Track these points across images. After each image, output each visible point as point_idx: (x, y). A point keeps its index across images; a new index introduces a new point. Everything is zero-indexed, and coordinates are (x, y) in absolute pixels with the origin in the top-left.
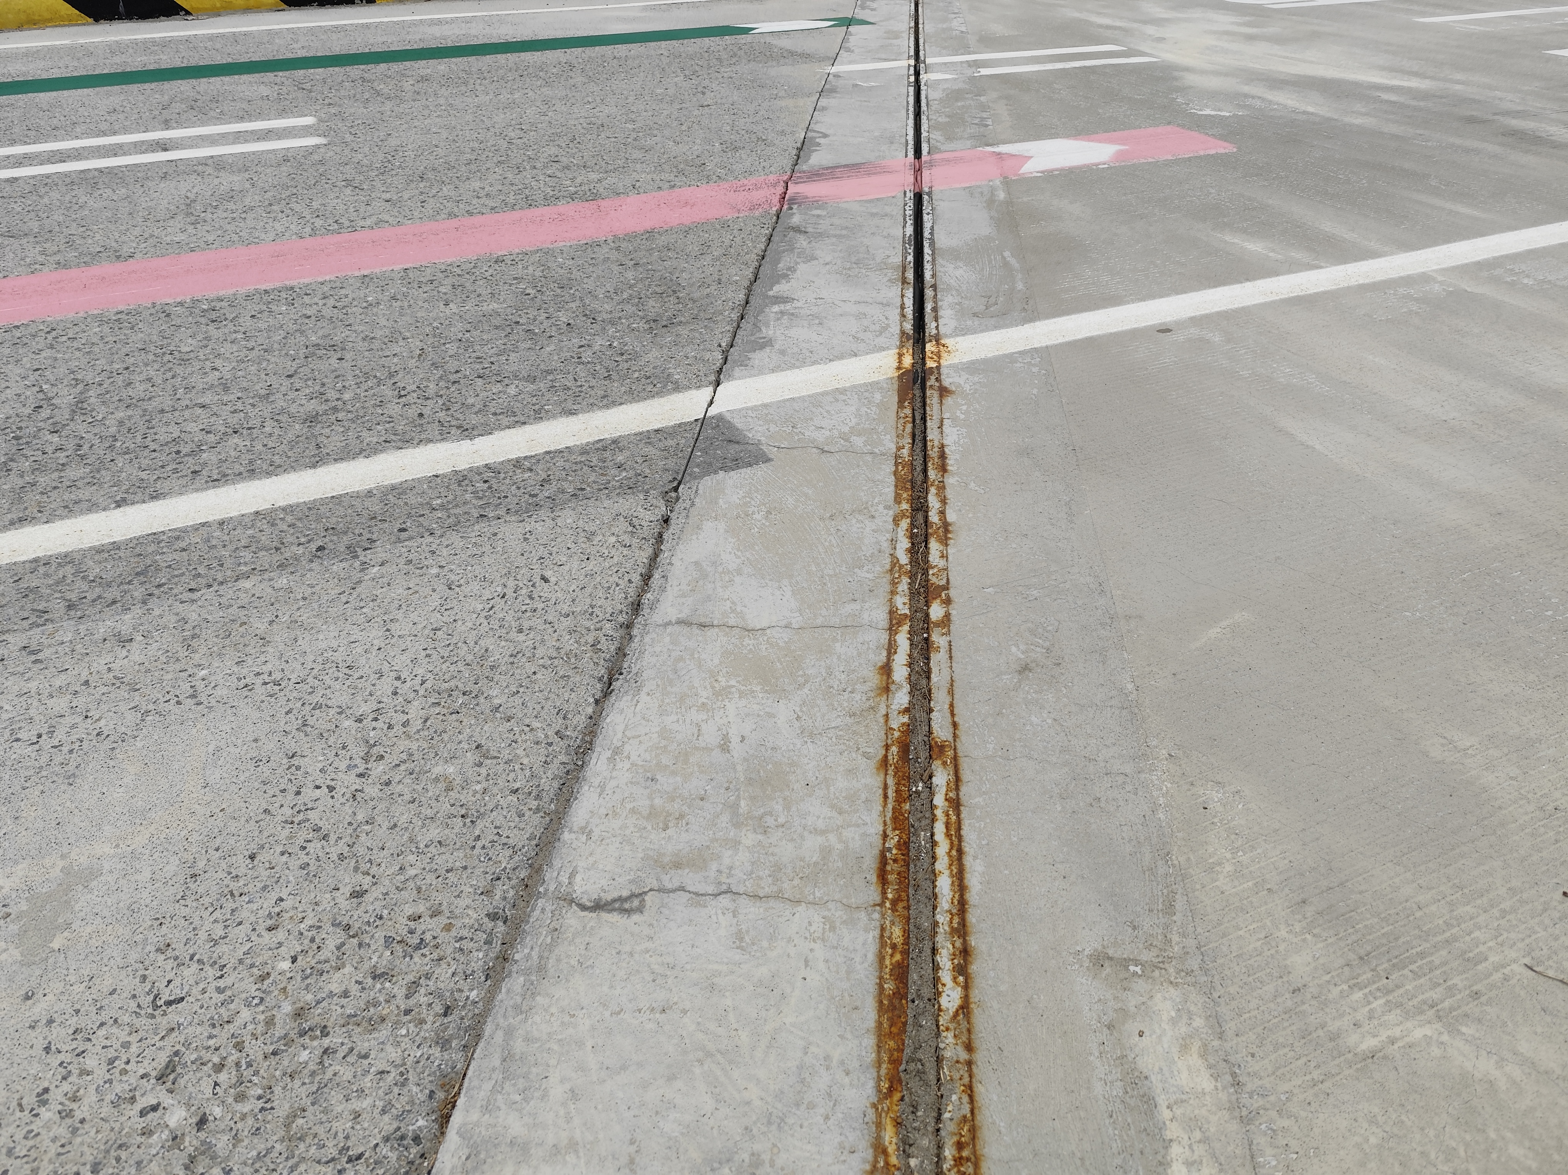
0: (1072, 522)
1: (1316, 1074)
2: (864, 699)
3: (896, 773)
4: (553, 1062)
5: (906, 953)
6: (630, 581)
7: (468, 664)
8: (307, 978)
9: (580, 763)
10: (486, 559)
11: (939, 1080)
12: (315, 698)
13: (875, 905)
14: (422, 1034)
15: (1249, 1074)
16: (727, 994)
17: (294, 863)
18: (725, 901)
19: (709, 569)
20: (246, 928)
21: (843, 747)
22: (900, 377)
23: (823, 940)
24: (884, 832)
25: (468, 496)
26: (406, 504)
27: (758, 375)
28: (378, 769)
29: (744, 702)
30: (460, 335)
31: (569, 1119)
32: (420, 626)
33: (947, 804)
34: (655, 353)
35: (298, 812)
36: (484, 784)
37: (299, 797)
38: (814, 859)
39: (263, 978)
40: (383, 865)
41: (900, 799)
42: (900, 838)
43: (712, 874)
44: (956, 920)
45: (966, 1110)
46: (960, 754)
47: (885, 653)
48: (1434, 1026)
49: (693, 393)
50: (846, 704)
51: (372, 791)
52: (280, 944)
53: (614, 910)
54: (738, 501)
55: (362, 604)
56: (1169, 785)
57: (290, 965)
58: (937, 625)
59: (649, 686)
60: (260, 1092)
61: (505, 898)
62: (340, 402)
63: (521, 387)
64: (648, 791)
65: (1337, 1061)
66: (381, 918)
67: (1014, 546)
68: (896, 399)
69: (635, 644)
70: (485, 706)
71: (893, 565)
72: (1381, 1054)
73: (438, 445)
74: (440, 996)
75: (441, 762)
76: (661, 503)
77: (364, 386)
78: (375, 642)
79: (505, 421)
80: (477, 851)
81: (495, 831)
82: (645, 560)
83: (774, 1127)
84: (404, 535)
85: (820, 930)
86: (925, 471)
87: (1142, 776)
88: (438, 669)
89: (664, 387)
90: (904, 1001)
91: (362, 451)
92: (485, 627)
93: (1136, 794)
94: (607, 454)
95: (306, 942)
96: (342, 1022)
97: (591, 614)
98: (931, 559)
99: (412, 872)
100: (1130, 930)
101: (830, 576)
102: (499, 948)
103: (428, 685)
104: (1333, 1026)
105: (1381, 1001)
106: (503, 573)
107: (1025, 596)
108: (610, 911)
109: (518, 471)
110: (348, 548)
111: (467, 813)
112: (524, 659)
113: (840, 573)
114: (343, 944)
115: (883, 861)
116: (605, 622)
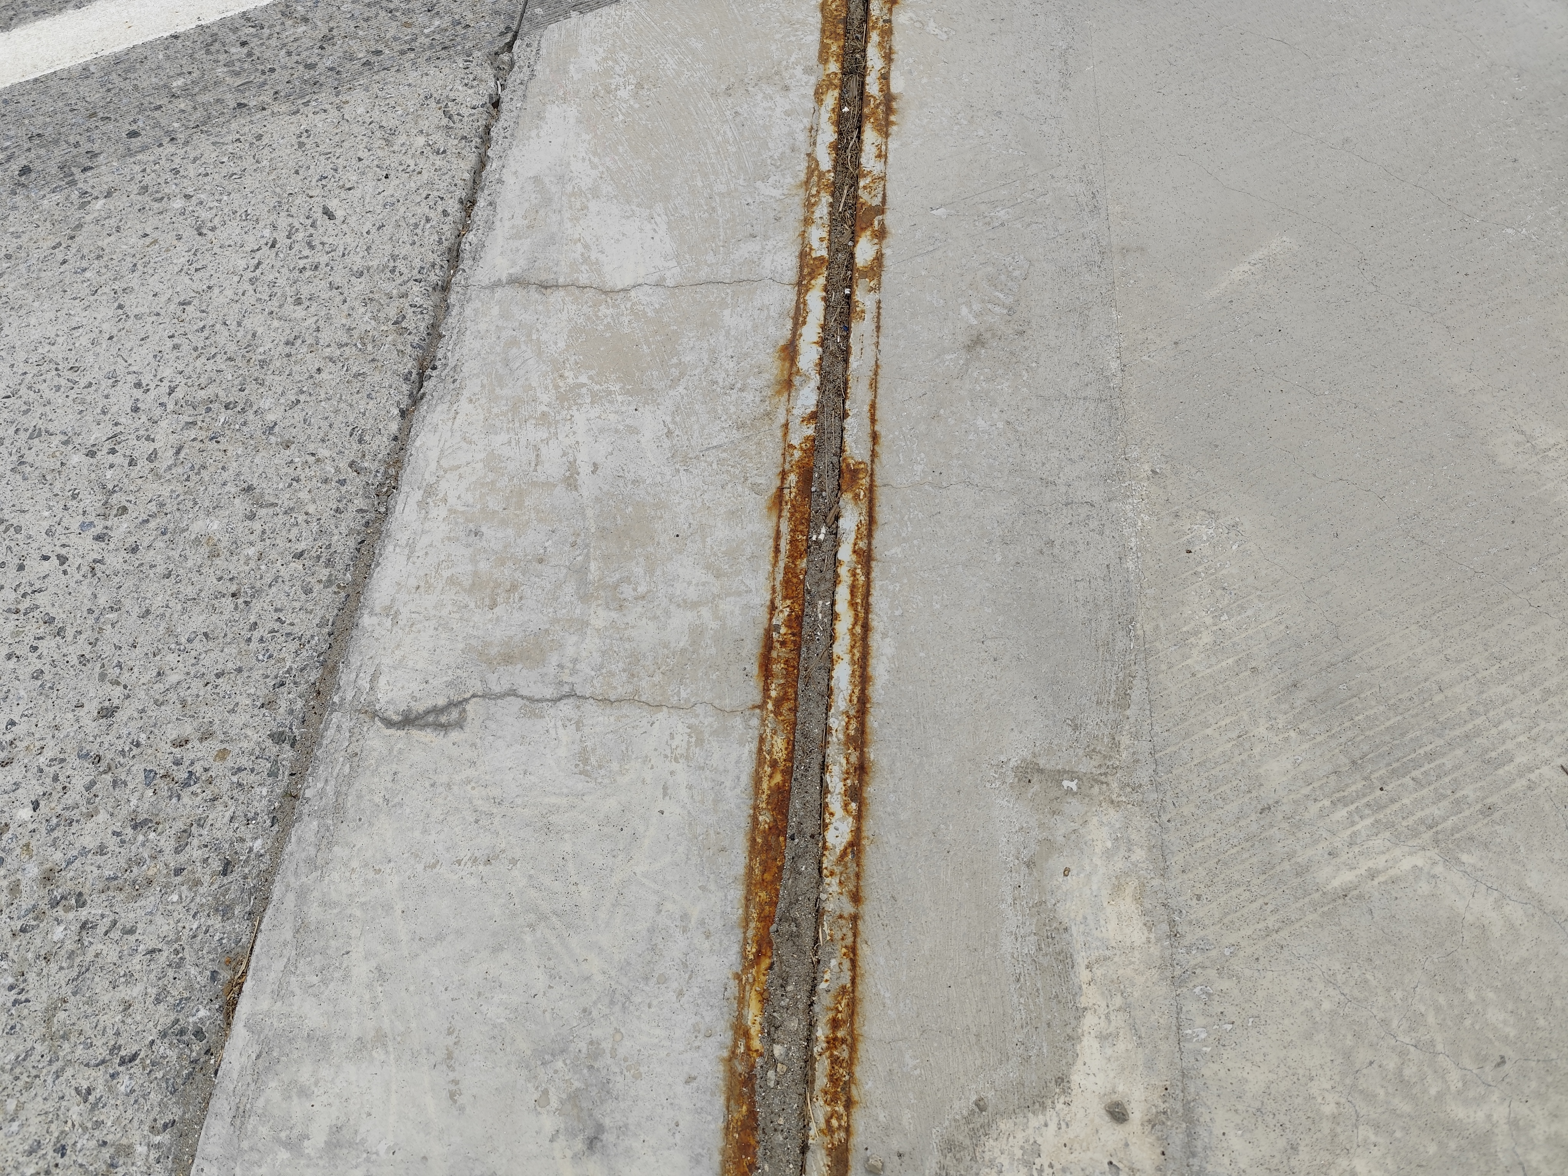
0: (1065, 87)
1: (1271, 921)
2: (758, 399)
3: (792, 515)
4: (355, 933)
5: (788, 772)
6: (445, 213)
7: (230, 359)
8: (53, 830)
9: (383, 510)
10: (248, 181)
11: (816, 941)
12: (31, 421)
13: (754, 707)
14: (198, 899)
15: (1190, 922)
16: (566, 836)
17: (25, 672)
18: (566, 708)
19: (554, 189)
21: (726, 477)
23: (687, 758)
24: (772, 602)
25: (220, 71)
26: (136, 87)
28: (121, 527)
29: (597, 410)
31: (375, 1006)
32: (163, 299)
33: (854, 558)
35: (24, 595)
36: (259, 546)
37: (23, 573)
38: (682, 644)
40: (136, 670)
41: (794, 556)
42: (792, 610)
43: (551, 670)
44: (854, 725)
45: (846, 980)
46: (878, 481)
47: (789, 324)
48: (1428, 854)
50: (733, 409)
51: (115, 561)
52: (17, 785)
53: (427, 725)
54: (596, 67)
55: (85, 264)
56: (1146, 518)
57: (31, 813)
58: (864, 273)
59: (472, 387)
60: (11, 980)
61: (291, 712)
64: (471, 550)
65: (1298, 905)
66: (138, 745)
67: (981, 133)
69: (452, 320)
70: (255, 425)
71: (810, 172)
72: (1355, 893)
74: (218, 849)
75: (202, 514)
76: (489, 74)
78: (105, 327)
80: (254, 645)
81: (276, 616)
82: (466, 176)
83: (617, 1008)
84: (136, 143)
85: (684, 744)
86: (866, 1)
87: (1114, 505)
88: (190, 368)
90: (781, 839)
92: (250, 297)
93: (1101, 533)
95: (49, 781)
96: (100, 886)
98: (863, 160)
99: (173, 678)
100: (1069, 730)
101: (721, 195)
102: (286, 780)
103: (179, 394)
104: (1302, 858)
105: (1368, 821)
106: (272, 205)
107: (987, 219)
108: (423, 727)
109: (289, 22)
110: (61, 168)
111: (239, 590)
112: (305, 349)
113: (736, 190)
114: (93, 783)
115: (768, 645)
116: (412, 283)
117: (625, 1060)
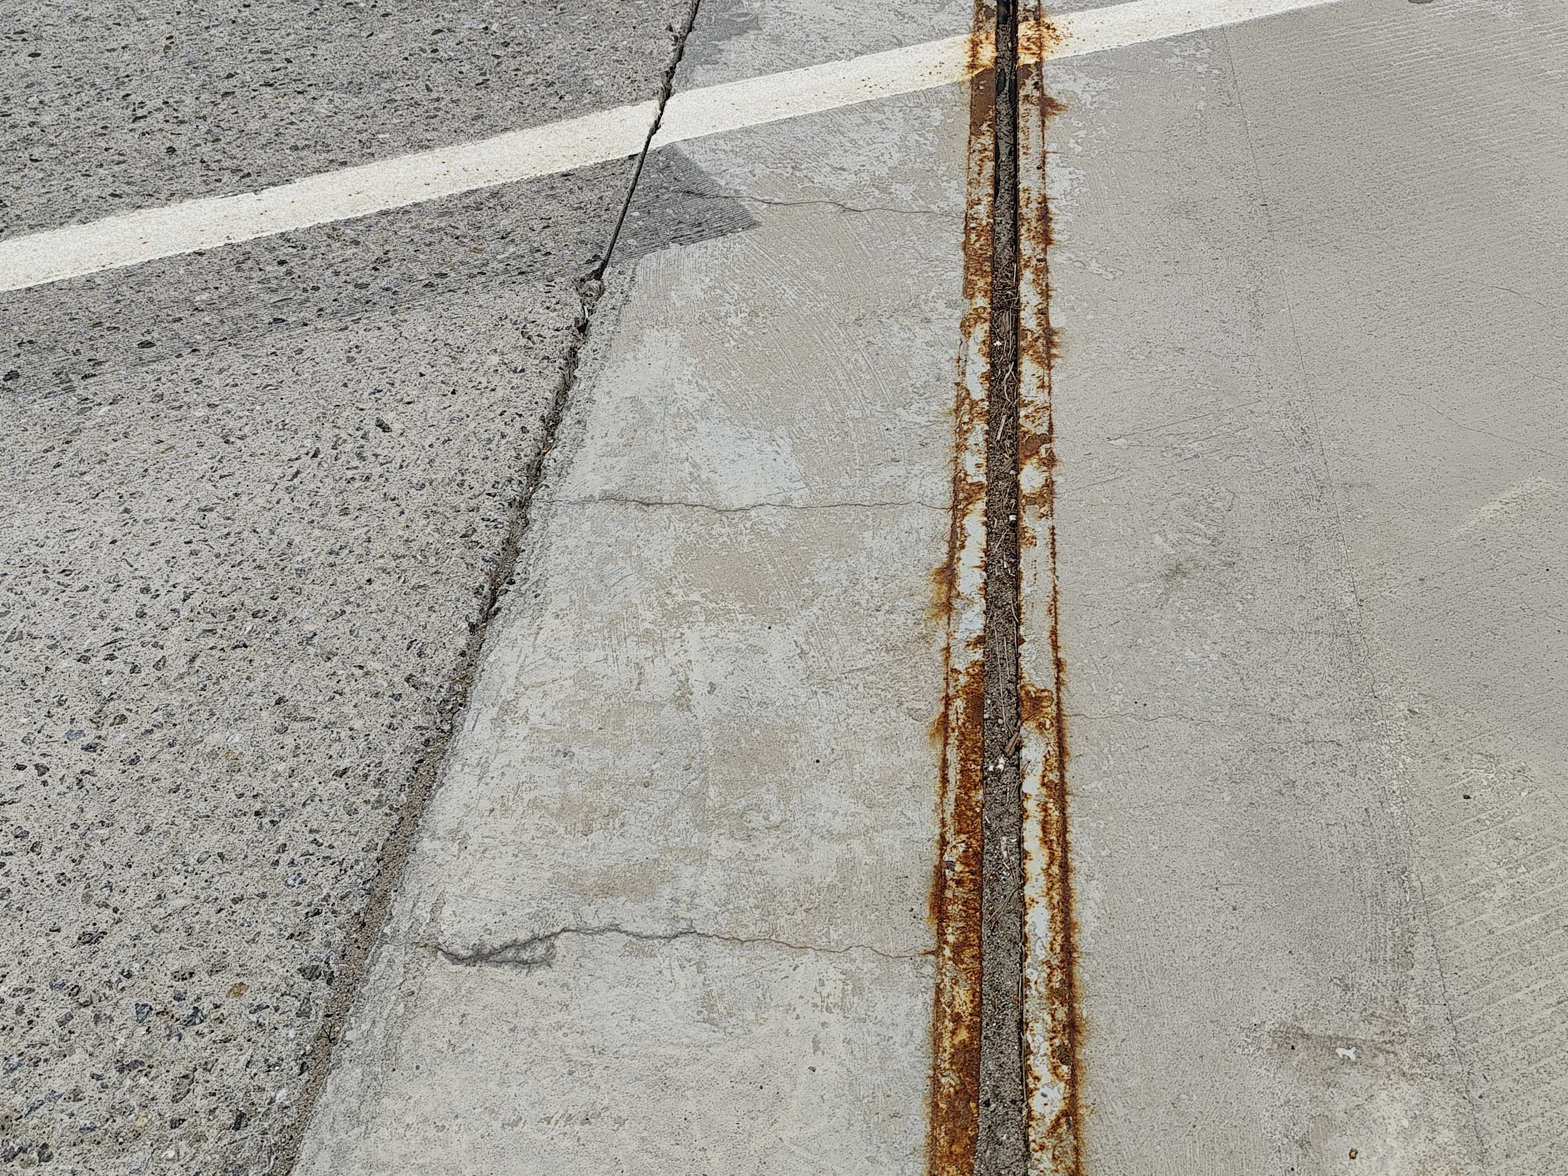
0: (1259, 327)
2: (910, 622)
3: (961, 743)
5: (976, 1029)
6: (524, 430)
7: (259, 567)
8: (13, 1070)
9: (447, 727)
10: (285, 392)
12: (10, 624)
13: (927, 953)
14: (200, 1157)
16: (689, 1093)
18: (684, 946)
19: (655, 410)
21: (876, 701)
22: (974, 82)
23: (843, 1008)
24: (942, 836)
25: (253, 288)
26: (151, 300)
27: (736, 78)
28: (118, 738)
29: (712, 629)
30: (233, 13)
32: (179, 505)
33: (1044, 791)
34: (561, 42)
36: (292, 762)
38: (828, 880)
40: (130, 891)
41: (967, 785)
42: (969, 846)
43: (664, 904)
44: (1058, 976)
46: (1067, 711)
47: (945, 548)
49: (627, 110)
51: (109, 773)
53: (505, 962)
54: (701, 294)
55: (83, 468)
56: (1408, 760)
58: (1032, 500)
59: (560, 602)
61: (328, 944)
62: (35, 129)
63: (337, 102)
64: (558, 772)
66: (129, 976)
67: (1162, 368)
68: (967, 119)
69: (534, 534)
71: (960, 402)
73: (202, 201)
74: (228, 1098)
75: (220, 726)
76: (574, 299)
77: (75, 102)
78: (107, 530)
79: (312, 159)
80: (281, 869)
81: (311, 837)
82: (548, 395)
84: (148, 353)
85: (838, 992)
86: (1015, 242)
87: (1365, 745)
88: (211, 575)
89: (578, 99)
90: (972, 1105)
91: (75, 211)
92: (287, 505)
93: (1354, 774)
94: (483, 216)
95: (10, 1013)
96: (73, 1138)
97: (461, 484)
98: (1023, 390)
99: (178, 902)
100: (1339, 992)
101: (856, 420)
102: (320, 1021)
103: (195, 600)
106: (315, 415)
107: (1178, 451)
108: (498, 964)
109: (336, 245)
110: (57, 375)
111: (264, 809)
112: (352, 559)
113: (873, 416)
114: (68, 1017)
115: (940, 883)
116: (484, 496)
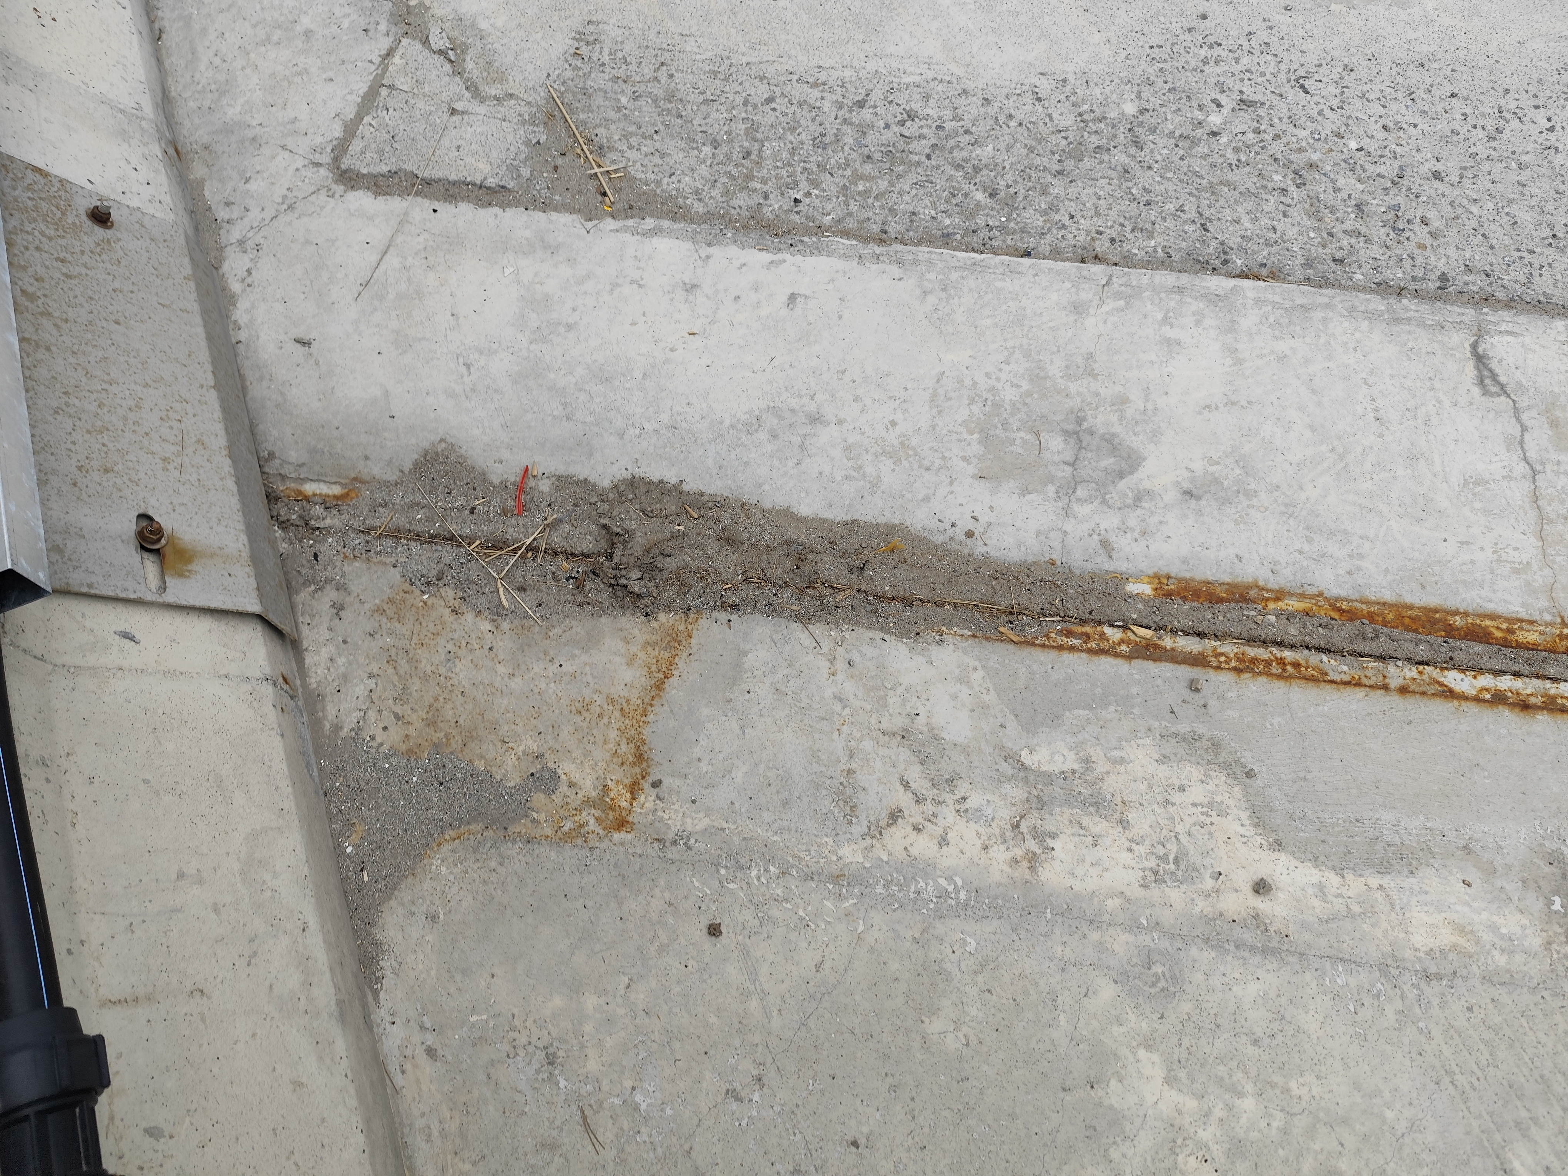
1: (1461, 1079)
4: (1308, 340)
5: (1506, 643)
8: (1345, 162)
11: (1361, 655)
13: (1562, 616)
14: (1313, 248)
15: (1444, 995)
16: (1409, 471)
17: (1456, 125)
18: (1521, 468)
20: (1382, 111)
23: (1499, 561)
31: (1260, 357)
35: (1514, 113)
39: (1339, 135)
40: (1475, 186)
43: (1553, 456)
45: (1332, 676)
52: (1372, 137)
53: (1479, 371)
57: (1354, 148)
60: (1243, 159)
61: (1467, 284)
66: (1417, 197)
74: (1351, 254)
80: (1515, 253)
81: (1545, 264)
83: (1283, 508)
85: (1510, 559)
90: (1443, 633)
95: (1379, 153)
96: (1312, 194)
99: (1475, 209)
102: (1411, 287)
108: (1477, 368)
111: (1560, 238)
114: (1383, 177)
117: (1247, 514)
